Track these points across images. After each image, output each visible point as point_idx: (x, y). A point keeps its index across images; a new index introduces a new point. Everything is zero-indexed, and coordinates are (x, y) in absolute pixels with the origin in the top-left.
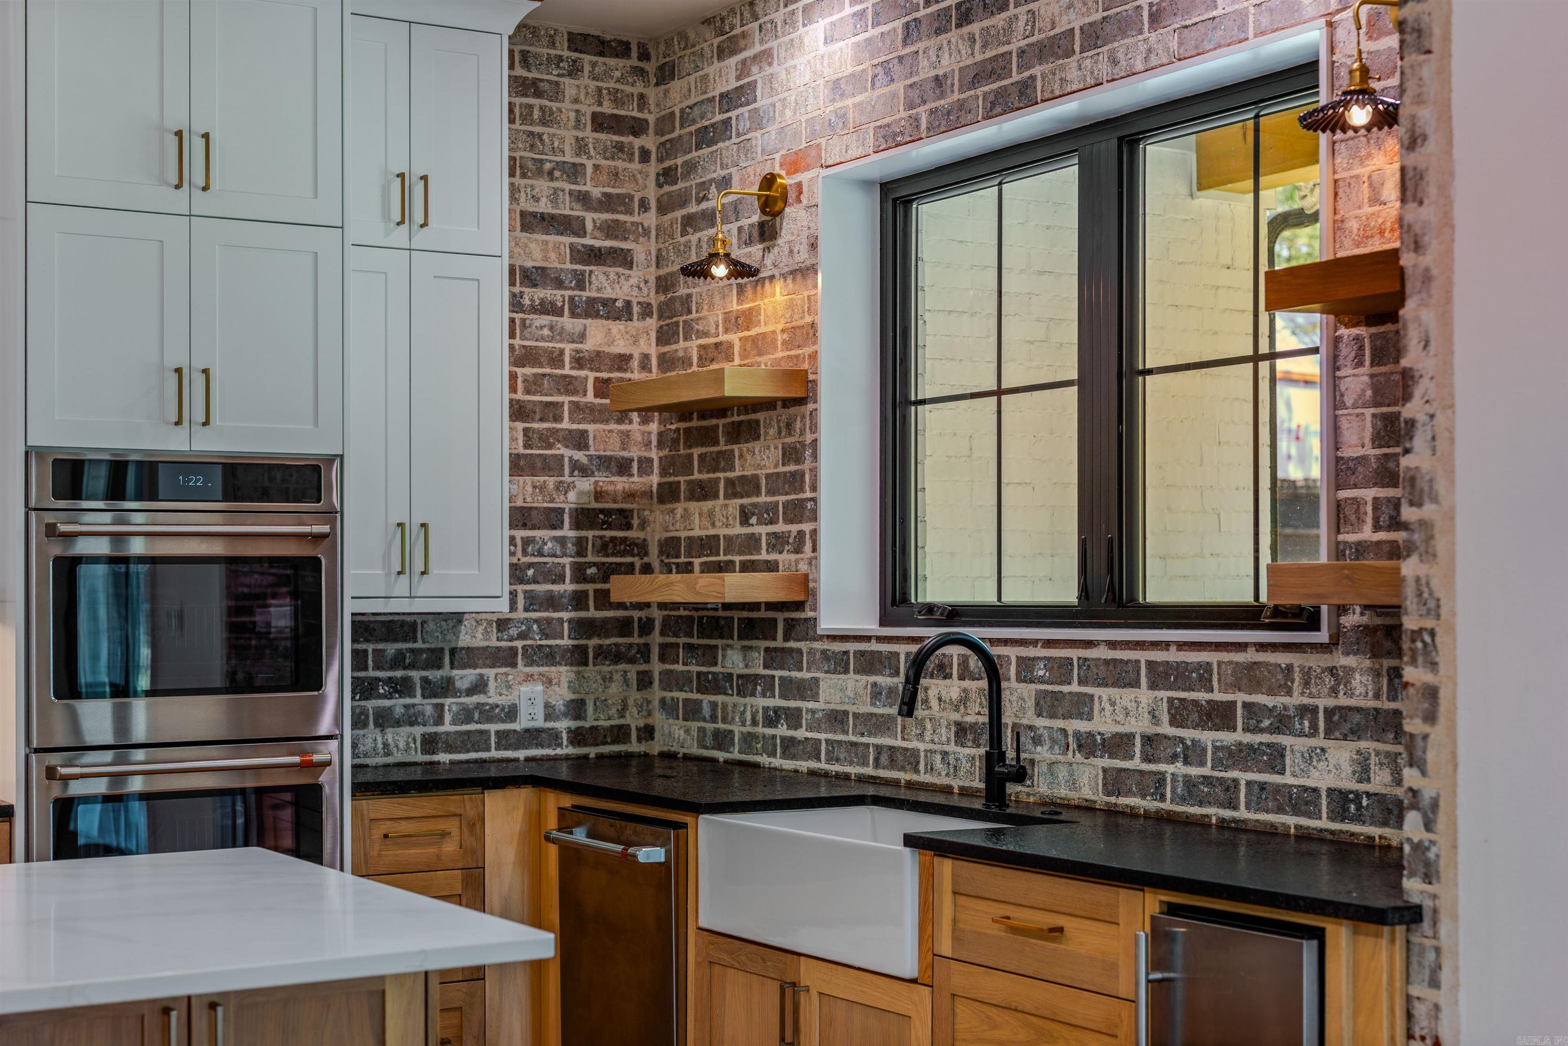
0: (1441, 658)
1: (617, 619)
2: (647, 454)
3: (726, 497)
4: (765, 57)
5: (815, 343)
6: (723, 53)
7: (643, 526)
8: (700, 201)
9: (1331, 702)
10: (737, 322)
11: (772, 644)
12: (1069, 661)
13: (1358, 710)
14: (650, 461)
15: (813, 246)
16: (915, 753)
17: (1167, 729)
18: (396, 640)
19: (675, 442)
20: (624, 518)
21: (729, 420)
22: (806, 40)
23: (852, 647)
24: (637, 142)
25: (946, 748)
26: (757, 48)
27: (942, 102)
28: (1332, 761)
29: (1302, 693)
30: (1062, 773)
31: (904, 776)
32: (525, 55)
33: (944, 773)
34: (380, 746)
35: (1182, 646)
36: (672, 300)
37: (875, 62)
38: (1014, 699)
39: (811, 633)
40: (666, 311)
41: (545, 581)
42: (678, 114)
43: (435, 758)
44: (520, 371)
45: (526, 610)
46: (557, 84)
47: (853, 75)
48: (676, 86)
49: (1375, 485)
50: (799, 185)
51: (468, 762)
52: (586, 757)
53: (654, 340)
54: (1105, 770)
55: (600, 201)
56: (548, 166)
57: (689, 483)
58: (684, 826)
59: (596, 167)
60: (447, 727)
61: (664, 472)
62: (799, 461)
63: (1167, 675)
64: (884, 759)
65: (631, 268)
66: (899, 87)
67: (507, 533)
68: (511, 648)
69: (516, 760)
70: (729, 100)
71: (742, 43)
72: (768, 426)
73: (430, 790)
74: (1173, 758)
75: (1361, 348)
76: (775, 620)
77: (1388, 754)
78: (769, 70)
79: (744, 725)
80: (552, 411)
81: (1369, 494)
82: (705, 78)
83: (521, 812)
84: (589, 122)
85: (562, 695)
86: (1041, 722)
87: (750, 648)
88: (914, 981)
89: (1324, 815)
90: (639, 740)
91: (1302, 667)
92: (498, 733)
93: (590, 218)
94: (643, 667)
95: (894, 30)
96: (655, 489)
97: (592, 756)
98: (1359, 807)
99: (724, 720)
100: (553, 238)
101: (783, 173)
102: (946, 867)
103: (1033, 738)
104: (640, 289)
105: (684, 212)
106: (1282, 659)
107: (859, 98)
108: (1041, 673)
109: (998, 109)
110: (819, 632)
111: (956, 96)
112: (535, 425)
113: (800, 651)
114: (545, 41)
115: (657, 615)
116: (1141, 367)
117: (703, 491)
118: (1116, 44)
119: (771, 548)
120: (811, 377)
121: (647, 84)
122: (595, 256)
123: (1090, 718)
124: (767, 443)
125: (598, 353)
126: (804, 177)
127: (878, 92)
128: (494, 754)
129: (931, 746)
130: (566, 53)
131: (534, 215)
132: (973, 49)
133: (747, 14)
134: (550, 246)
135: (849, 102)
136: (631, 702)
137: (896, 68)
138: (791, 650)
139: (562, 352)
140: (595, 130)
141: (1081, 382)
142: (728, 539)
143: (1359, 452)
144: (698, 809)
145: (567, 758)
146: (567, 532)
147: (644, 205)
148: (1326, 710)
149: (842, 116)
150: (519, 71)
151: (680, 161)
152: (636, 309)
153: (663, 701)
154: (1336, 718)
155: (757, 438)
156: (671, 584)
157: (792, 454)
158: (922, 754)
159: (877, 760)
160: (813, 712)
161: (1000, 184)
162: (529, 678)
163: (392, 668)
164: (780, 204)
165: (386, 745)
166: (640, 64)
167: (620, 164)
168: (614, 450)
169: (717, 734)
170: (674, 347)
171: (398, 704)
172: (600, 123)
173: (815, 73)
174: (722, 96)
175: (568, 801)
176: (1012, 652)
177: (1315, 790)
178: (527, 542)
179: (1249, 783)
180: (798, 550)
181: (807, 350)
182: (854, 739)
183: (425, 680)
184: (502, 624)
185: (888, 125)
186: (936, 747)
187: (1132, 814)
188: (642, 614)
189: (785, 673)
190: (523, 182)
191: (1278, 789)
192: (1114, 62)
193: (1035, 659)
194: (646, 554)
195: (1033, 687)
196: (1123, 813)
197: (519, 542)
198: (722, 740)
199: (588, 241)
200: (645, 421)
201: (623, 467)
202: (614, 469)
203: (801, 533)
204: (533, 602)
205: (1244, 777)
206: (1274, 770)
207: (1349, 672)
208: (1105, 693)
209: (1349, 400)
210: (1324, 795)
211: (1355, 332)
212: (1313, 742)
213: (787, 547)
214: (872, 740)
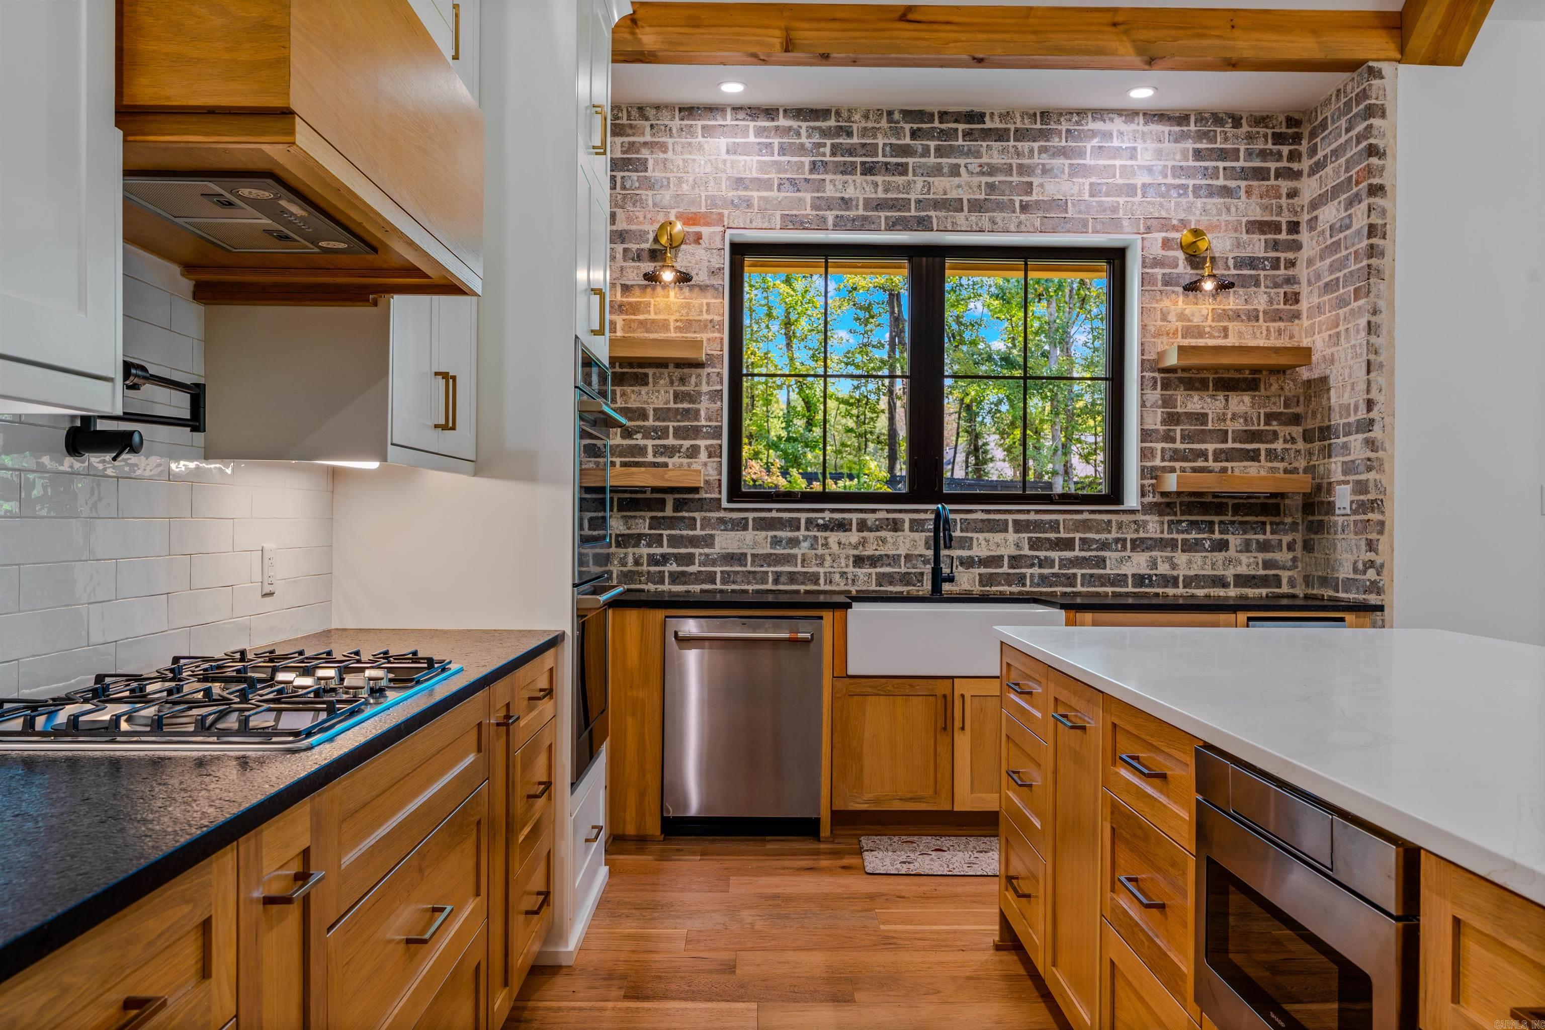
0: (1387, 511)
4: (658, 146)
9: (1135, 536)
11: (659, 514)
13: (1151, 539)
15: (714, 273)
16: (815, 574)
17: (1026, 551)
22: (704, 146)
23: (748, 515)
25: (844, 570)
26: (649, 138)
27: (848, 213)
28: (1135, 562)
29: (1117, 533)
31: (803, 588)
33: (842, 584)
35: (1038, 512)
37: (782, 176)
38: (907, 541)
39: (706, 507)
47: (757, 178)
49: (1162, 442)
50: (695, 234)
54: (980, 575)
62: (693, 402)
63: (1028, 526)
64: (783, 579)
66: (806, 196)
71: (629, 131)
72: (658, 378)
74: (1032, 565)
75: (1156, 382)
76: (663, 499)
77: (1167, 557)
78: (662, 155)
79: (624, 566)
81: (1159, 446)
87: (633, 517)
89: (1130, 585)
91: (1117, 522)
95: (801, 162)
98: (1151, 580)
101: (683, 224)
103: (923, 562)
106: (1106, 517)
107: (764, 194)
109: (898, 227)
110: (724, 506)
111: (861, 212)
113: (692, 518)
118: (995, 214)
119: (657, 454)
120: (710, 352)
123: (970, 548)
124: (656, 388)
126: (705, 230)
127: (784, 194)
129: (830, 570)
132: (876, 190)
133: (637, 114)
135: (753, 194)
137: (803, 185)
138: (682, 518)
141: (911, 377)
143: (1154, 427)
148: (1131, 540)
149: (746, 200)
154: (1138, 543)
155: (642, 385)
157: (682, 398)
158: (822, 575)
159: (776, 580)
160: (707, 555)
161: (828, 262)
164: (675, 242)
173: (716, 168)
177: (1125, 575)
179: (1082, 575)
182: (752, 569)
185: (795, 216)
186: (835, 570)
189: (675, 532)
191: (1101, 576)
192: (994, 222)
193: (925, 520)
195: (924, 534)
205: (1079, 572)
206: (1099, 567)
207: (1145, 523)
208: (981, 536)
209: (1148, 404)
210: (1130, 577)
211: (1152, 375)
212: (1123, 554)
213: (678, 455)
214: (772, 569)
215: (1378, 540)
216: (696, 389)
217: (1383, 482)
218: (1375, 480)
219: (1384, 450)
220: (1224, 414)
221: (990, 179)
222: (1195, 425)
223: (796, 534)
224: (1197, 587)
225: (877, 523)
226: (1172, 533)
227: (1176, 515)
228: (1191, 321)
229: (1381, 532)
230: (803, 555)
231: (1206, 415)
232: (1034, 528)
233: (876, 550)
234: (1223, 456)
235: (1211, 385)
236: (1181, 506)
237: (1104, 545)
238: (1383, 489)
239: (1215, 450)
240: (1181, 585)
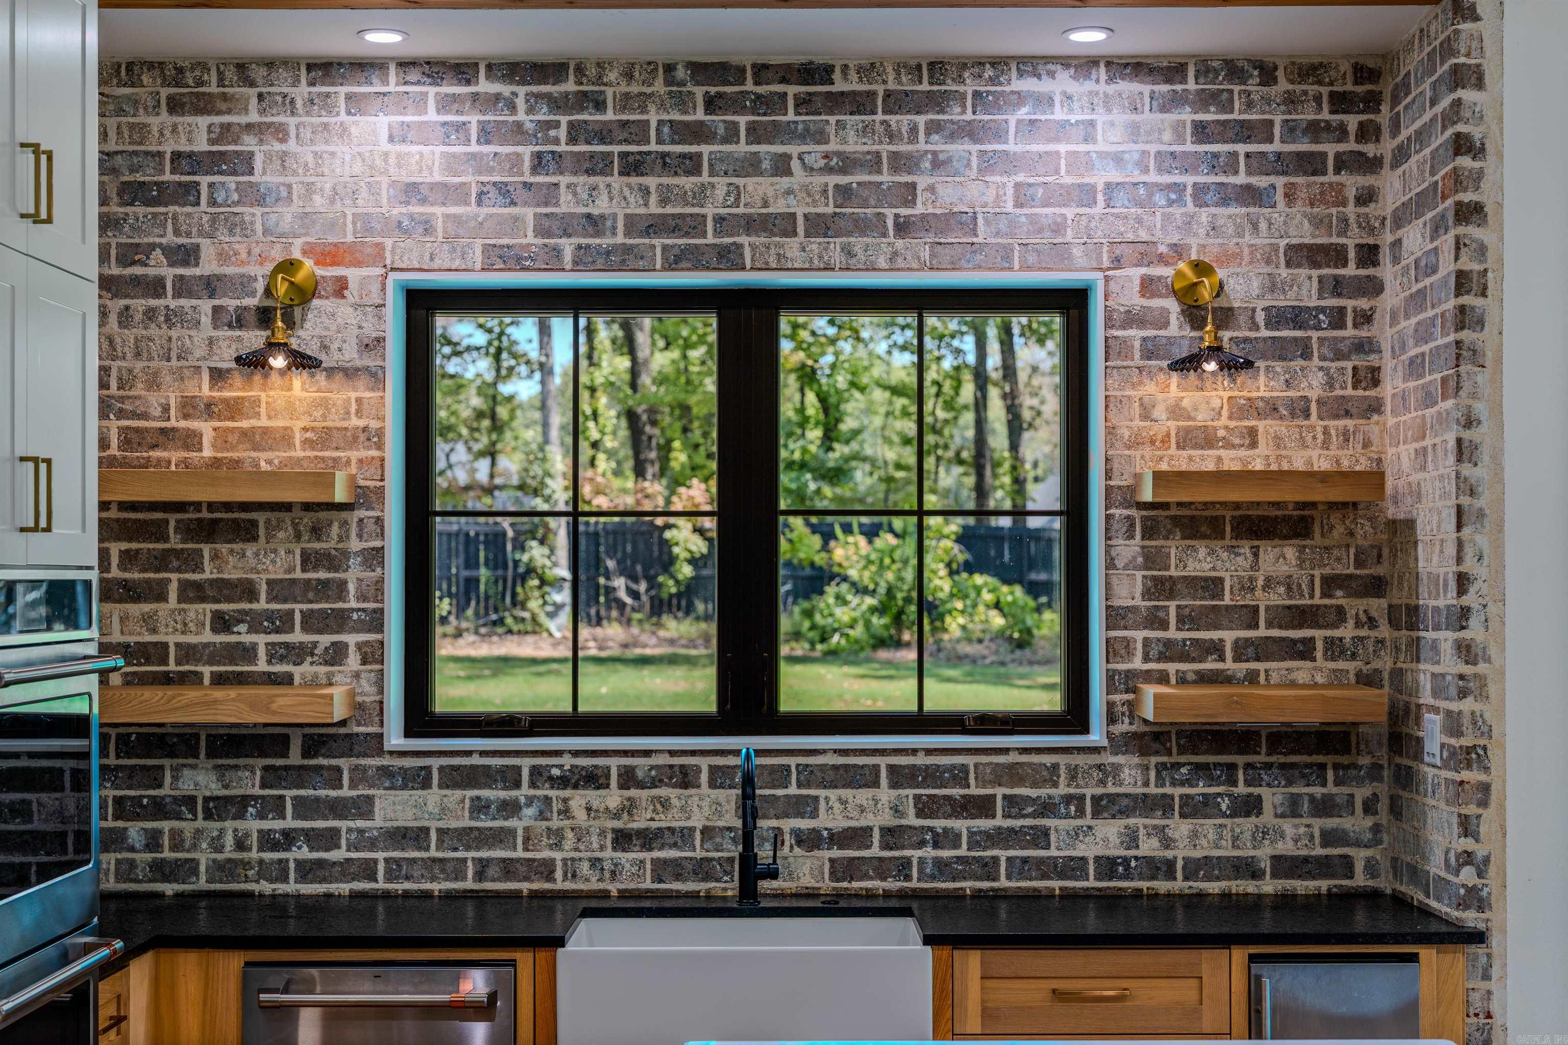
0: (1493, 765)
3: (183, 600)
5: (370, 448)
6: (181, 107)
9: (1099, 791)
10: (210, 409)
11: (278, 762)
12: (784, 767)
13: (1127, 795)
15: (369, 347)
16: (546, 862)
17: (912, 820)
22: (352, 130)
23: (438, 762)
25: (598, 855)
27: (598, 241)
28: (1099, 835)
29: (1069, 785)
31: (527, 886)
33: (594, 879)
35: (932, 750)
37: (483, 179)
38: (705, 804)
47: (441, 183)
49: (1145, 628)
50: (341, 280)
54: (831, 860)
62: (336, 569)
63: (913, 776)
64: (492, 872)
66: (525, 212)
70: (194, 162)
74: (922, 844)
75: (1132, 525)
76: (285, 737)
77: (1155, 827)
78: (278, 146)
79: (218, 851)
81: (1139, 635)
87: (233, 767)
89: (1092, 877)
91: (1068, 766)
95: (517, 154)
98: (1127, 867)
99: (176, 848)
101: (309, 262)
103: (727, 839)
106: (1048, 759)
107: (454, 209)
110: (387, 748)
111: (619, 240)
113: (335, 769)
118: (852, 239)
119: (276, 658)
124: (271, 546)
126: (353, 273)
127: (489, 210)
129: (573, 855)
132: (645, 200)
133: (233, 76)
137: (521, 193)
138: (317, 768)
141: (722, 514)
142: (187, 647)
143: (1130, 603)
148: (1093, 797)
149: (423, 222)
154: (1104, 802)
155: (249, 540)
157: (321, 560)
158: (559, 863)
159: (480, 873)
160: (362, 831)
169: (160, 864)
173: (371, 167)
174: (177, 154)
176: (704, 762)
177: (1082, 859)
179: (1009, 859)
180: (332, 662)
182: (438, 855)
185: (507, 247)
186: (581, 855)
189: (306, 792)
191: (1041, 861)
195: (734, 792)
198: (171, 870)
203: (339, 645)
205: (1003, 854)
206: (1037, 846)
207: (1117, 768)
208: (833, 794)
209: (1120, 563)
210: (1091, 862)
211: (1126, 512)
212: (1079, 822)
213: (309, 659)
214: (473, 854)
215: (1479, 817)
216: (340, 546)
217: (1487, 716)
218: (1473, 713)
219: (1488, 660)
220: (1251, 579)
221: (843, 180)
222: (1202, 599)
223: (514, 793)
224: (1208, 878)
225: (653, 773)
226: (1163, 785)
227: (1169, 753)
228: (1194, 419)
229: (1484, 804)
230: (527, 829)
231: (1221, 580)
232: (924, 779)
233: (652, 819)
234: (1251, 651)
235: (1228, 529)
236: (1178, 739)
237: (1047, 808)
238: (1486, 729)
239: (1237, 641)
240: (1179, 874)
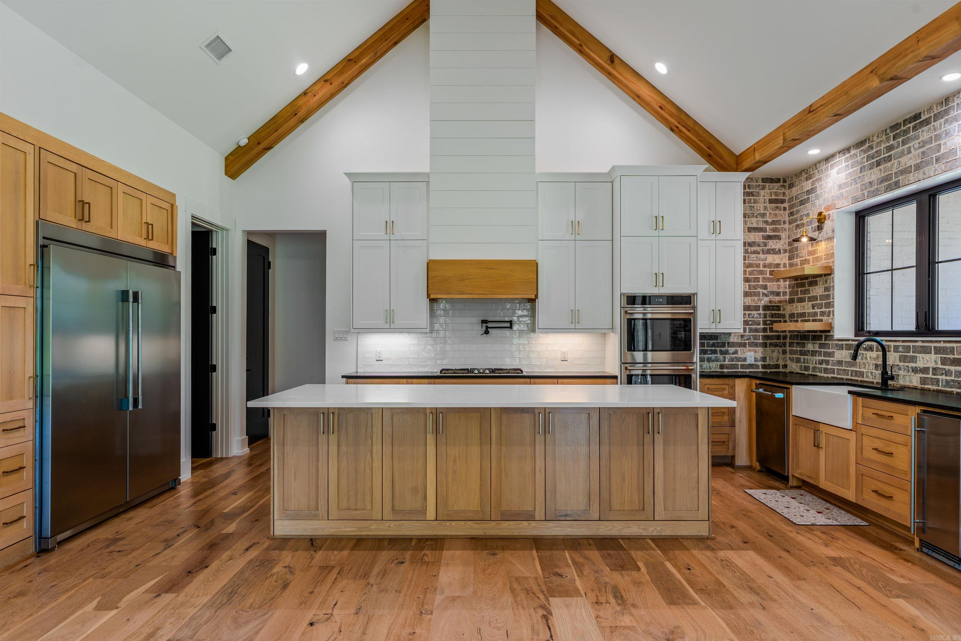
1: (776, 335)
2: (785, 290)
3: (808, 301)
4: (819, 179)
5: (833, 258)
6: (807, 179)
7: (784, 310)
8: (800, 220)
10: (811, 253)
11: (821, 342)
12: (910, 346)
14: (786, 292)
15: (833, 231)
16: (863, 372)
17: (940, 366)
18: (713, 340)
19: (793, 287)
20: (778, 308)
21: (809, 280)
22: (831, 174)
23: (844, 343)
24: (782, 206)
25: (872, 371)
26: (817, 177)
27: (872, 189)
30: (907, 378)
31: (859, 379)
32: (749, 186)
34: (708, 367)
35: (945, 342)
36: (793, 248)
37: (852, 179)
38: (893, 357)
39: (832, 339)
40: (791, 251)
41: (755, 325)
42: (794, 197)
43: (723, 370)
44: (747, 269)
45: (749, 332)
46: (758, 192)
47: (845, 183)
48: (794, 189)
50: (829, 215)
51: (732, 372)
52: (767, 372)
53: (787, 259)
54: (920, 378)
55: (771, 223)
56: (756, 214)
57: (797, 298)
58: (789, 388)
59: (770, 213)
60: (727, 362)
61: (790, 295)
62: (829, 291)
63: (940, 350)
64: (854, 374)
65: (780, 240)
66: (859, 185)
67: (743, 312)
68: (745, 343)
69: (746, 372)
70: (809, 192)
71: (813, 176)
72: (820, 282)
73: (720, 377)
74: (942, 374)
76: (822, 335)
78: (820, 183)
79: (813, 364)
80: (757, 280)
82: (802, 186)
83: (746, 384)
84: (768, 201)
85: (759, 355)
86: (901, 364)
87: (815, 343)
88: (851, 430)
90: (783, 368)
92: (741, 365)
93: (768, 227)
94: (784, 348)
95: (857, 169)
96: (788, 300)
97: (768, 372)
99: (807, 363)
100: (757, 234)
101: (824, 211)
102: (860, 400)
103: (898, 368)
104: (783, 245)
105: (796, 224)
107: (847, 189)
108: (901, 350)
109: (889, 190)
110: (834, 338)
111: (876, 187)
112: (752, 284)
113: (829, 344)
114: (755, 181)
115: (788, 334)
116: (937, 261)
117: (801, 300)
118: (925, 169)
119: (821, 315)
120: (832, 268)
121: (785, 189)
122: (770, 237)
123: (916, 363)
124: (820, 286)
125: (770, 263)
126: (830, 212)
127: (853, 187)
128: (740, 370)
129: (867, 370)
130: (761, 184)
131: (751, 228)
132: (881, 173)
133: (814, 168)
134: (756, 236)
135: (844, 190)
136: (780, 358)
137: (858, 180)
138: (827, 344)
139: (760, 264)
140: (770, 203)
141: (917, 266)
142: (808, 313)
144: (792, 384)
145: (761, 372)
146: (761, 312)
147: (784, 222)
149: (842, 194)
150: (747, 190)
151: (795, 210)
152: (782, 251)
153: (790, 358)
155: (817, 285)
156: (790, 325)
157: (827, 289)
158: (865, 373)
159: (851, 374)
160: (833, 361)
161: (893, 210)
162: (750, 350)
163: (711, 347)
164: (823, 220)
165: (710, 367)
166: (783, 184)
167: (777, 212)
168: (775, 289)
169: (805, 367)
170: (793, 261)
171: (713, 356)
172: (771, 201)
173: (834, 183)
174: (807, 191)
175: (758, 382)
176: (892, 344)
178: (749, 315)
180: (829, 316)
181: (831, 260)
182: (845, 368)
183: (720, 350)
184: (742, 336)
185: (855, 196)
186: (869, 371)
187: (929, 390)
188: (784, 334)
189: (825, 350)
190: (749, 219)
192: (924, 174)
193: (899, 346)
194: (785, 317)
195: (898, 354)
196: (926, 390)
197: (747, 314)
198: (807, 368)
199: (767, 234)
200: (785, 281)
201: (778, 294)
202: (775, 295)
203: (829, 311)
204: (751, 330)
208: (921, 356)
213: (825, 315)
214: (850, 369)
221: (922, 150)
232: (943, 351)
